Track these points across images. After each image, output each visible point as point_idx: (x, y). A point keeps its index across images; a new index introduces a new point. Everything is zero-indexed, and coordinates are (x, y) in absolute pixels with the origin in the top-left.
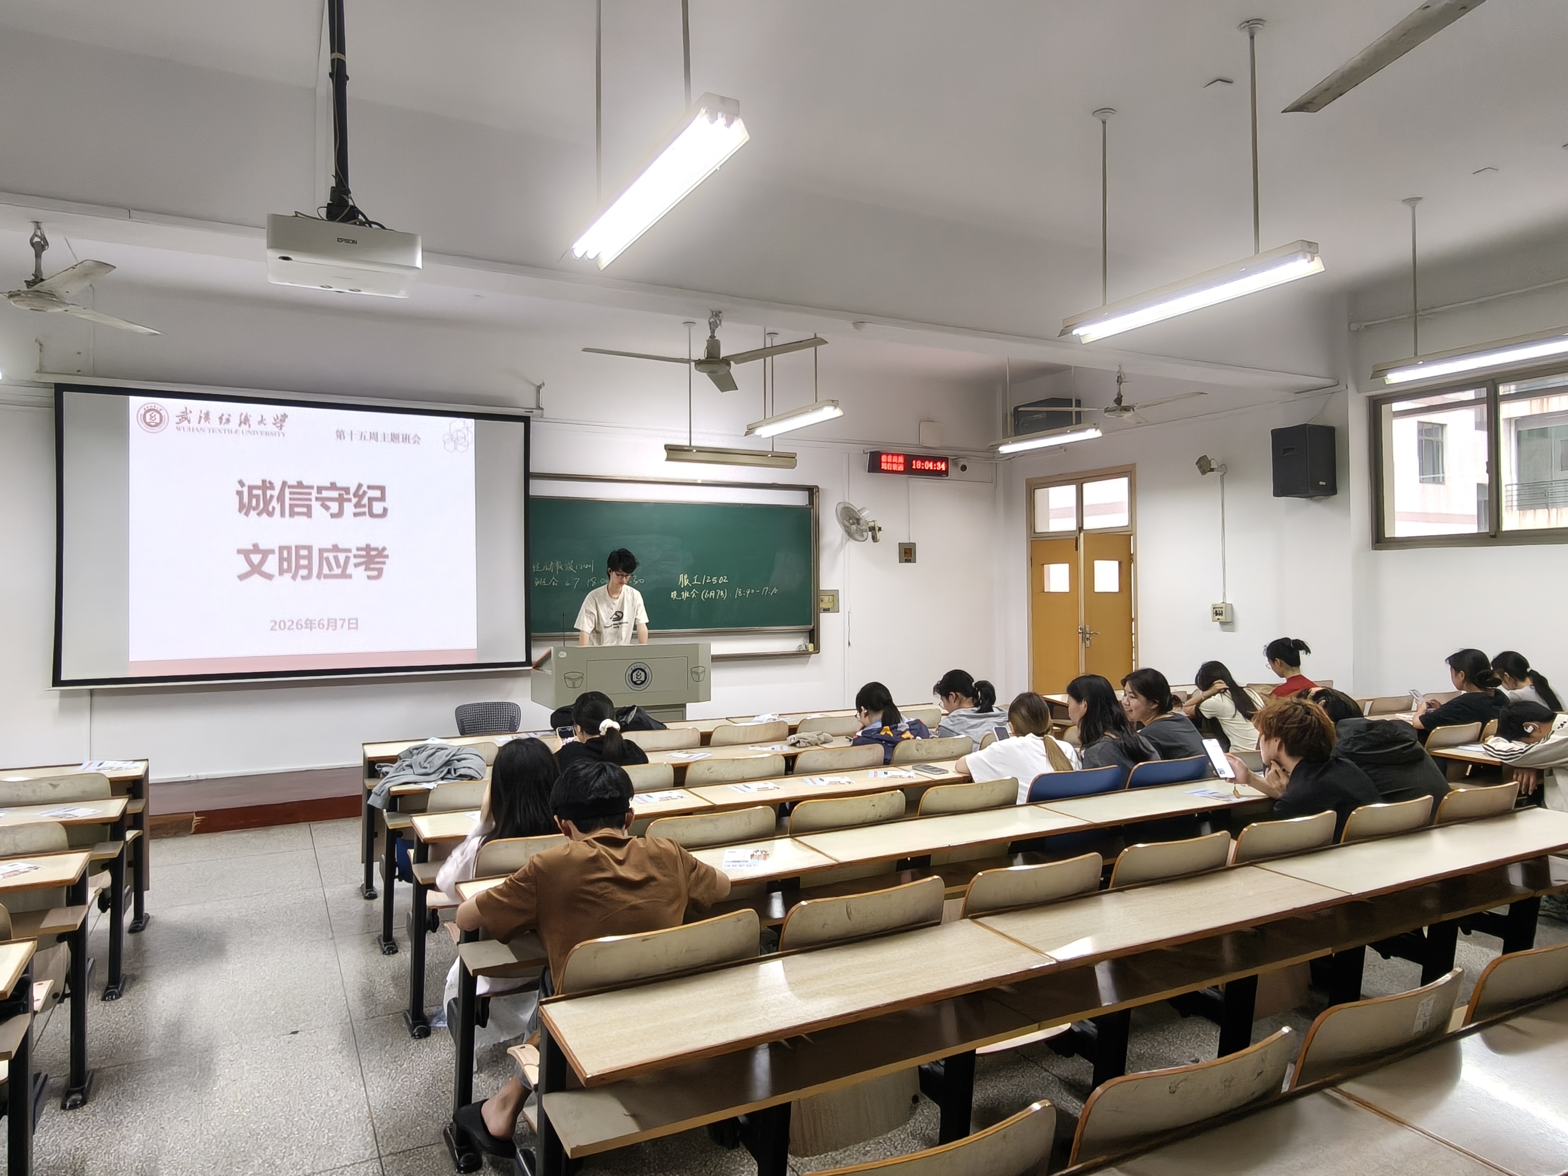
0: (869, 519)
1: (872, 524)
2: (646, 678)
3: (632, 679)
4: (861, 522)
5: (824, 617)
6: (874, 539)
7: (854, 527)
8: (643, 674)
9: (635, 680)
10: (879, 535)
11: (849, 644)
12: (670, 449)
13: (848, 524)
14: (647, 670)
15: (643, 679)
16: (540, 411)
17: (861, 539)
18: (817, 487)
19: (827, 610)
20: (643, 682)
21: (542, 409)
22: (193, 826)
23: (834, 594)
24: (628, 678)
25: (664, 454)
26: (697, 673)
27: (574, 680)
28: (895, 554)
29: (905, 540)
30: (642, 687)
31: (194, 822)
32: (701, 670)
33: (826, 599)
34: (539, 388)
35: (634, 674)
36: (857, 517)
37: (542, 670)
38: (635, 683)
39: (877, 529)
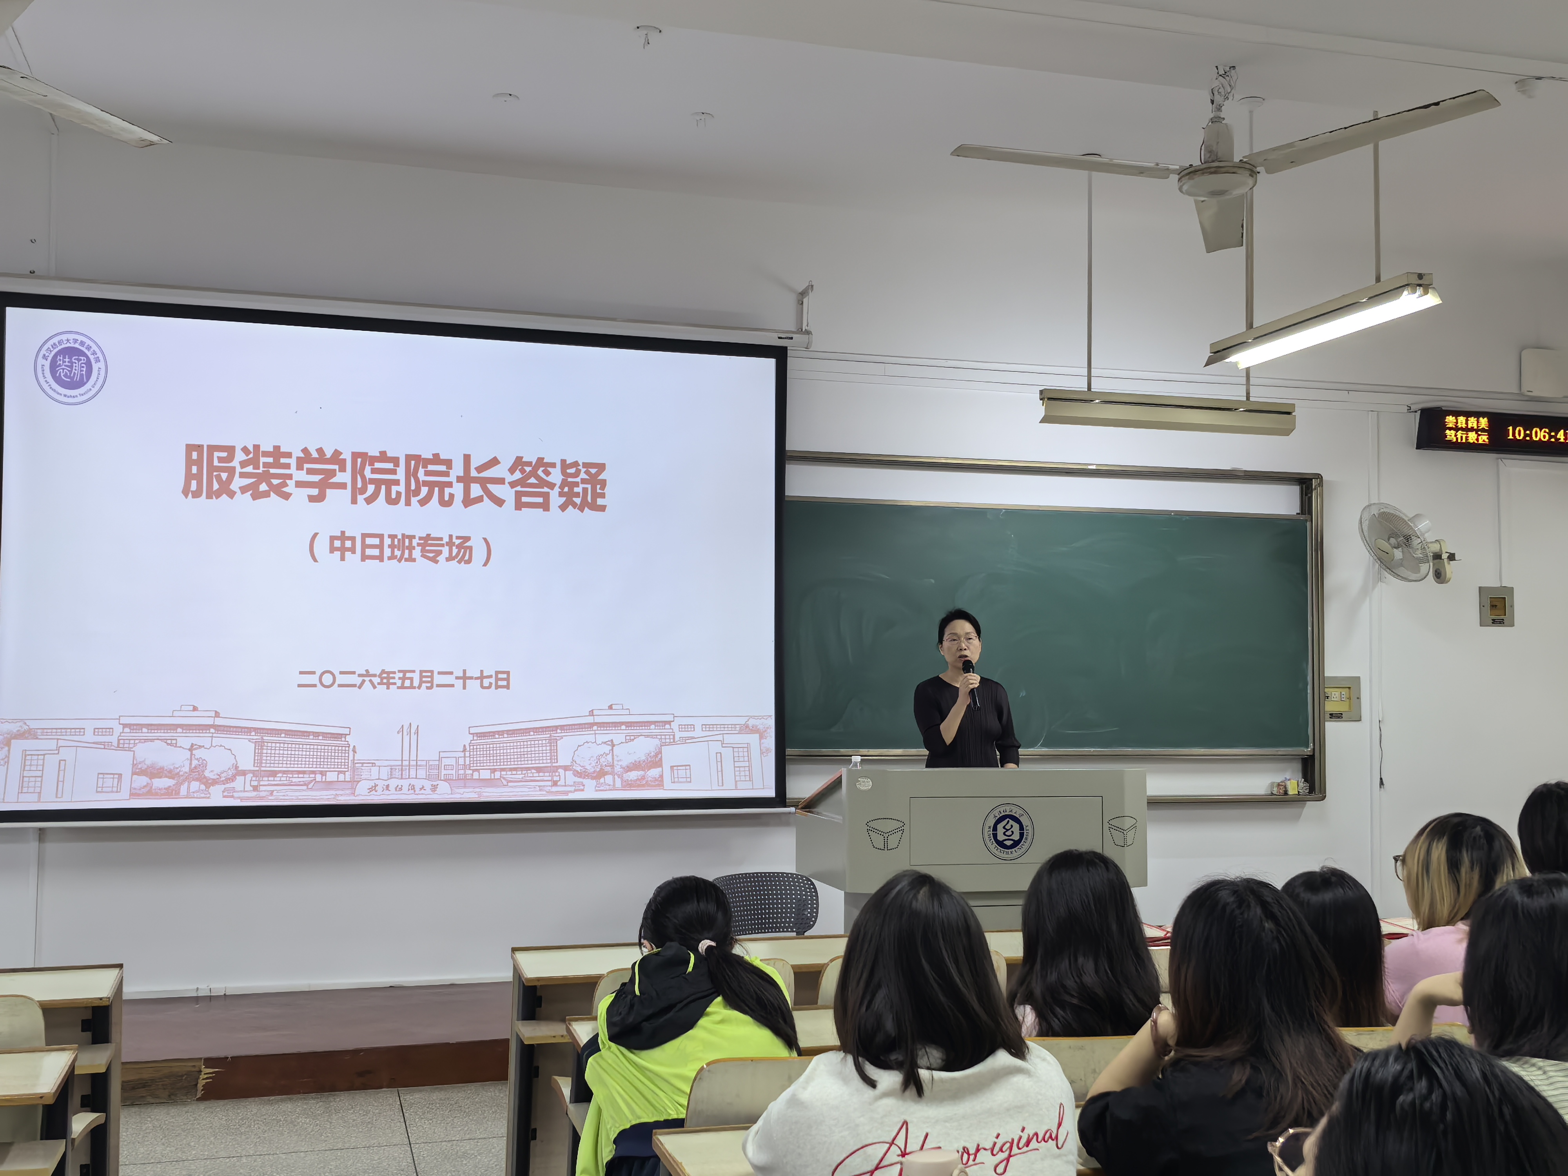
0: (1430, 537)
1: (1435, 548)
2: (1022, 835)
3: (995, 836)
4: (1415, 542)
5: (1331, 728)
6: (1439, 576)
7: (1398, 554)
8: (1016, 827)
9: (1001, 837)
10: (1450, 568)
11: (1382, 783)
12: (1049, 397)
13: (1385, 545)
14: (1025, 821)
15: (1016, 837)
16: (805, 338)
17: (1414, 576)
18: (1319, 477)
19: (1336, 716)
20: (1016, 843)
21: (808, 333)
22: (201, 1083)
23: (1351, 686)
24: (988, 832)
25: (1040, 410)
26: (1121, 830)
27: (886, 836)
28: (1472, 609)
29: (1491, 582)
30: (1016, 852)
31: (203, 1076)
32: (1128, 823)
33: (1335, 694)
34: (803, 294)
35: (1000, 827)
36: (1406, 531)
37: (818, 814)
38: (1001, 844)
39: (1445, 556)
